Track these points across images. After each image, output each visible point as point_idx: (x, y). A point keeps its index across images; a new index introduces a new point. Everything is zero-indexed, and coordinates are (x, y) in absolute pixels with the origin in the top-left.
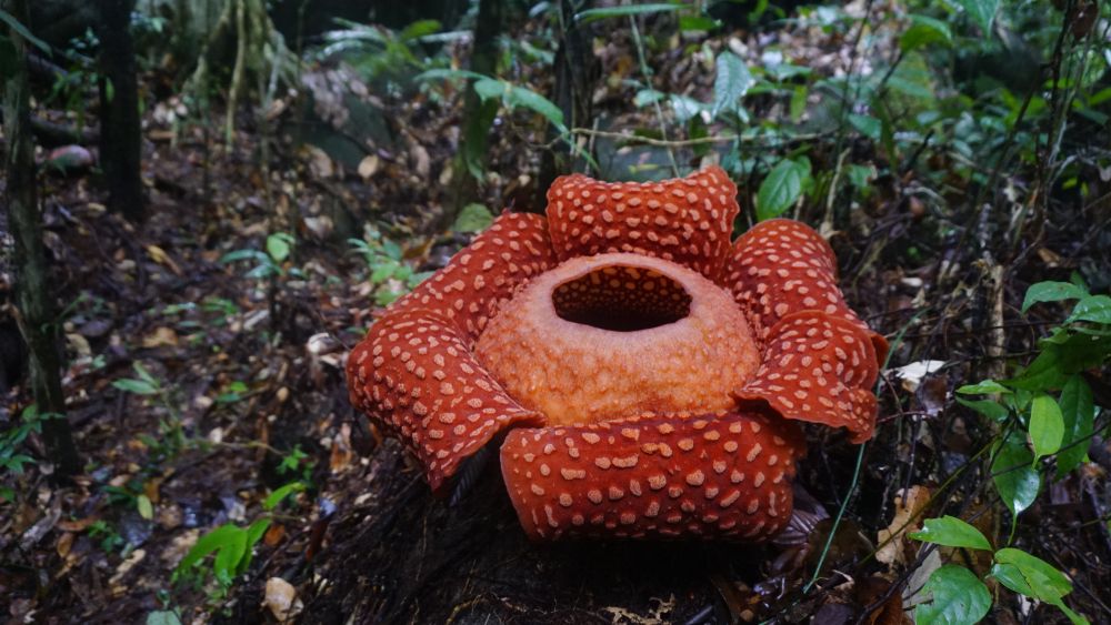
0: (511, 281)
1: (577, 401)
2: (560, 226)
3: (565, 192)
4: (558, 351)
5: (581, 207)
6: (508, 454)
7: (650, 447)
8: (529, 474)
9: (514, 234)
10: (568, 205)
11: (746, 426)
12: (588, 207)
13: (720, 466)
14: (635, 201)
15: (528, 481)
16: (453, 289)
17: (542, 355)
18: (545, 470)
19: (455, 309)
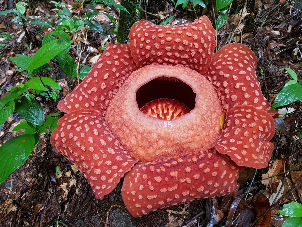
0: (117, 81)
1: (150, 151)
2: (136, 51)
3: (137, 33)
4: (141, 130)
5: (145, 41)
6: (125, 192)
7: (182, 181)
8: (134, 200)
9: (116, 57)
10: (139, 39)
11: (220, 163)
12: (148, 41)
13: (210, 183)
14: (169, 39)
15: (134, 203)
16: (92, 91)
17: (134, 131)
18: (140, 197)
19: (94, 102)
